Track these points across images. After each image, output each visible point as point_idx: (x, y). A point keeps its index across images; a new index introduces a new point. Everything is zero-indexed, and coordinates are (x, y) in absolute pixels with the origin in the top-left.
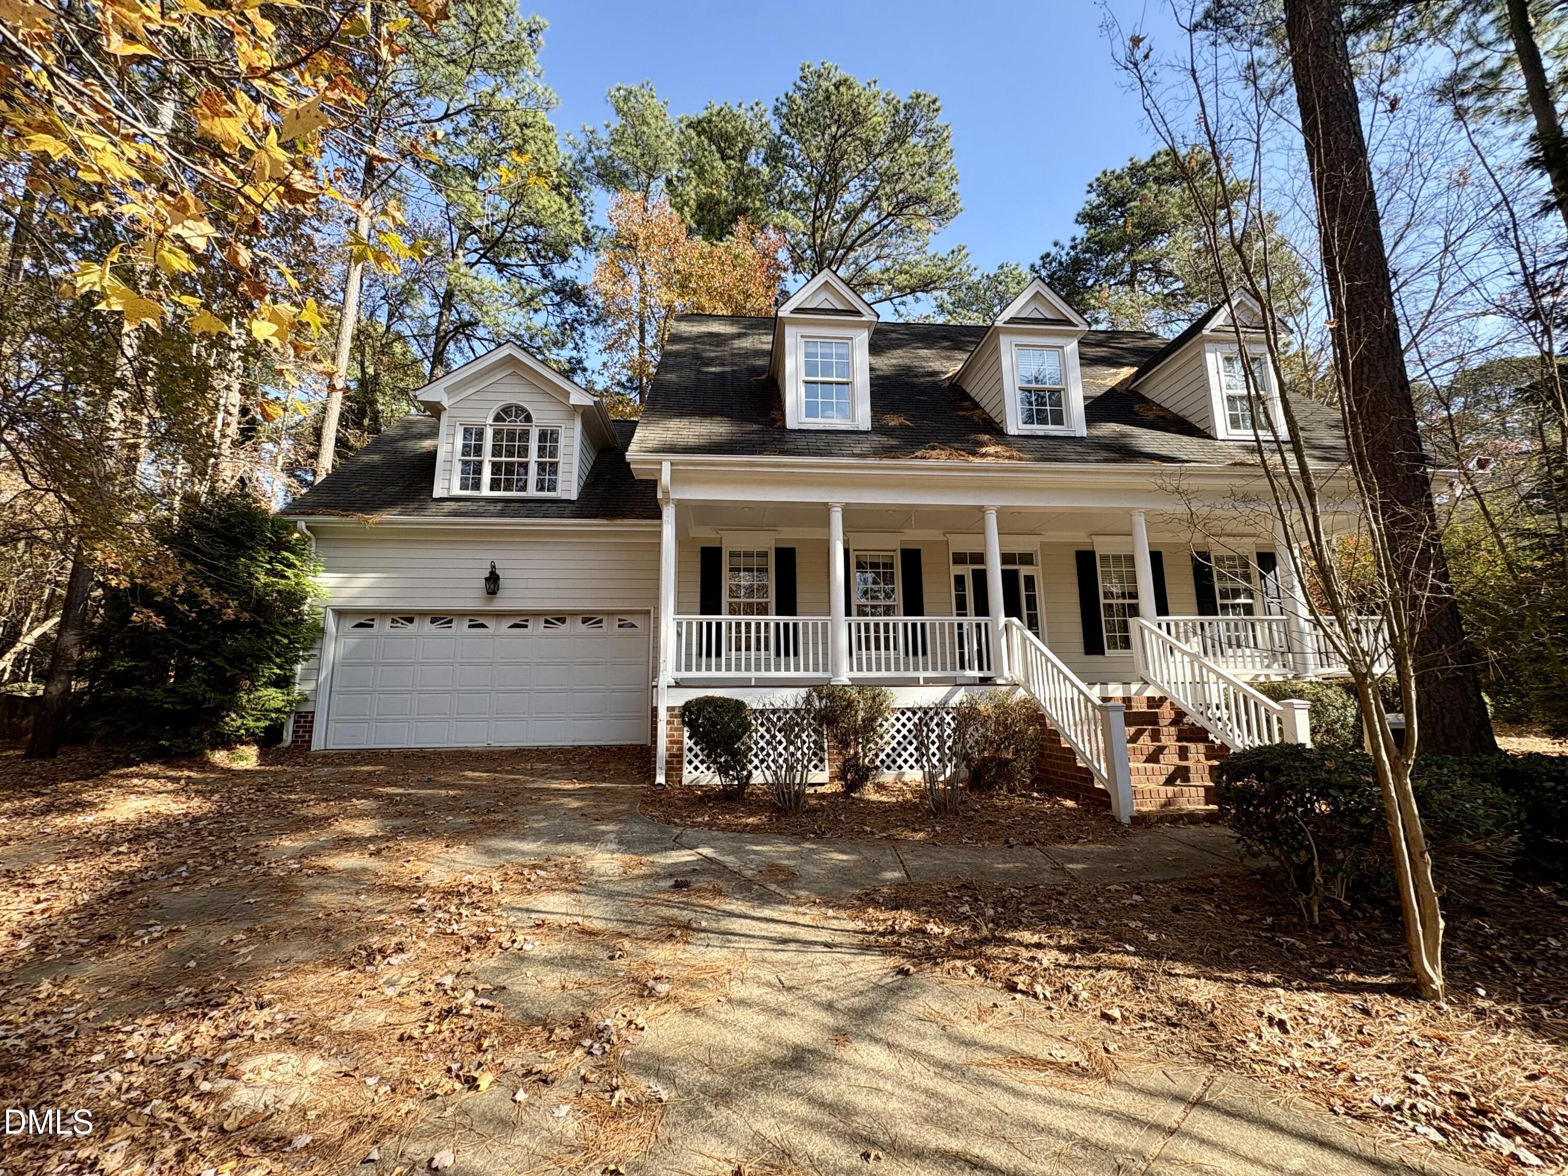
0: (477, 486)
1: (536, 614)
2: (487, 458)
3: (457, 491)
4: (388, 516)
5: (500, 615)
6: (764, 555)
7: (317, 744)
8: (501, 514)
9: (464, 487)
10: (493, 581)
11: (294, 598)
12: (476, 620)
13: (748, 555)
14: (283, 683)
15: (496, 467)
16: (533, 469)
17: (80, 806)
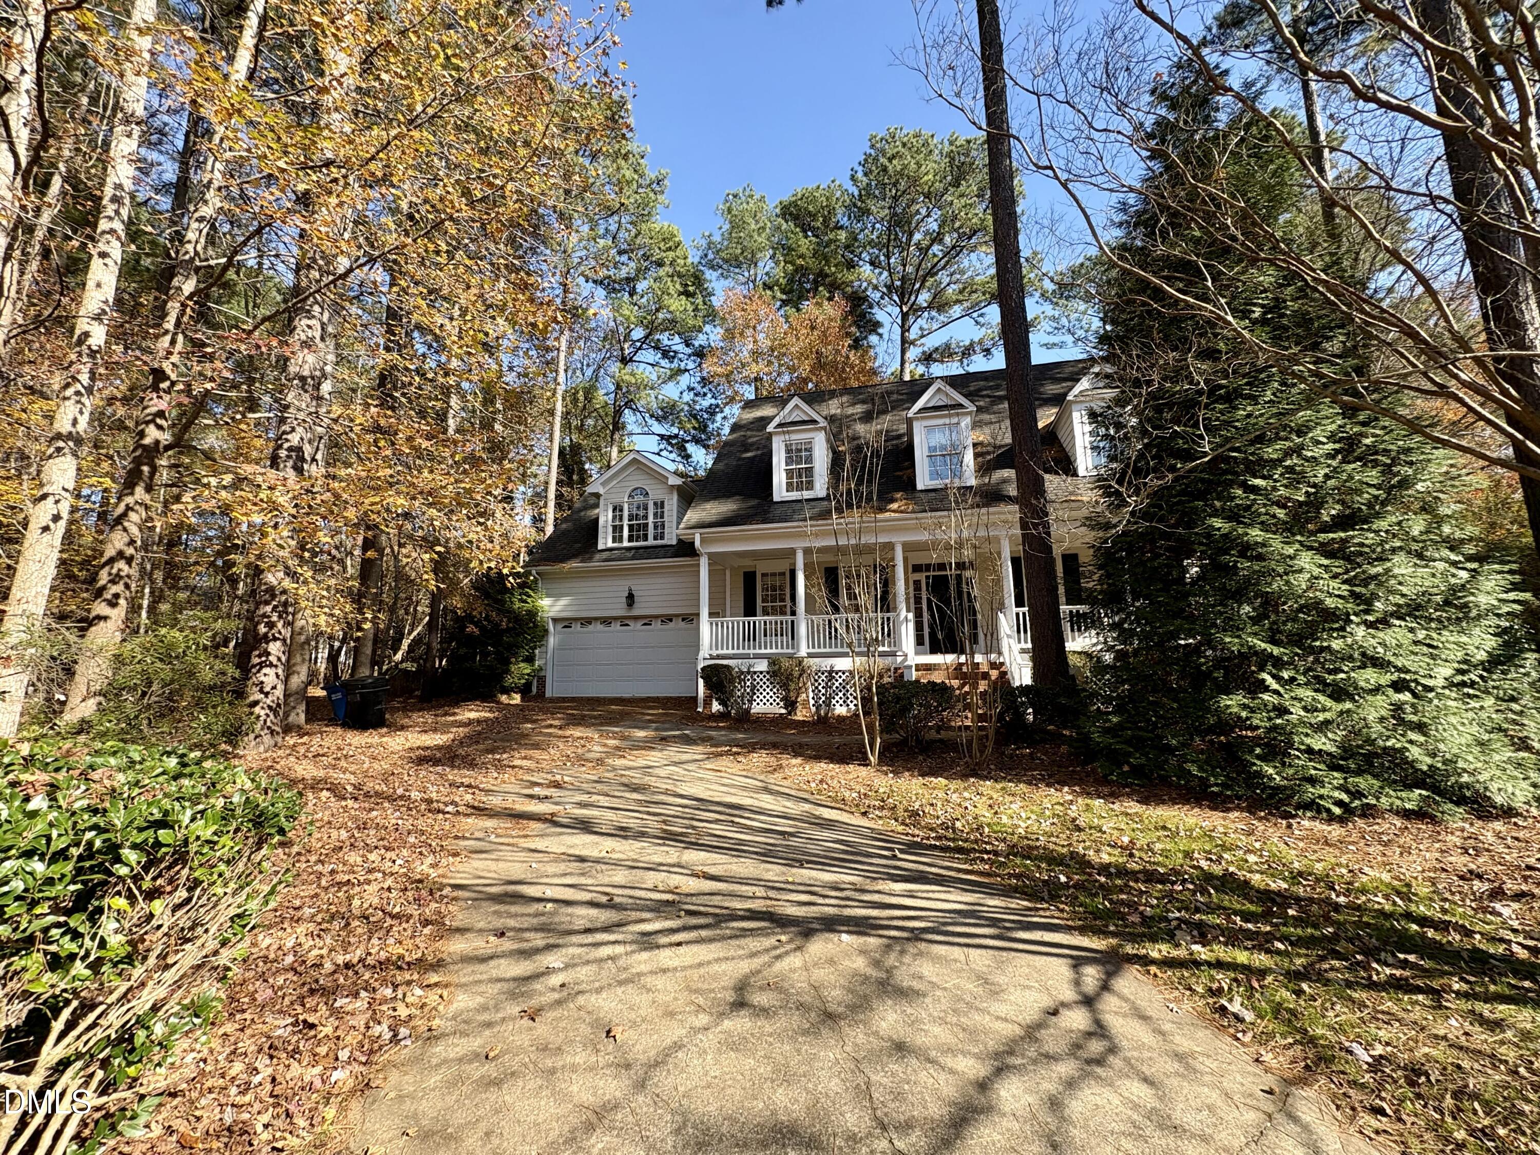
0: (621, 540)
1: (656, 617)
2: (626, 522)
3: (610, 544)
4: (574, 564)
5: (636, 618)
6: (783, 574)
7: (548, 694)
8: (633, 558)
9: (614, 541)
10: (631, 599)
11: (532, 614)
12: (623, 621)
13: (774, 574)
14: (530, 660)
15: (631, 527)
16: (651, 526)
17: (454, 714)
